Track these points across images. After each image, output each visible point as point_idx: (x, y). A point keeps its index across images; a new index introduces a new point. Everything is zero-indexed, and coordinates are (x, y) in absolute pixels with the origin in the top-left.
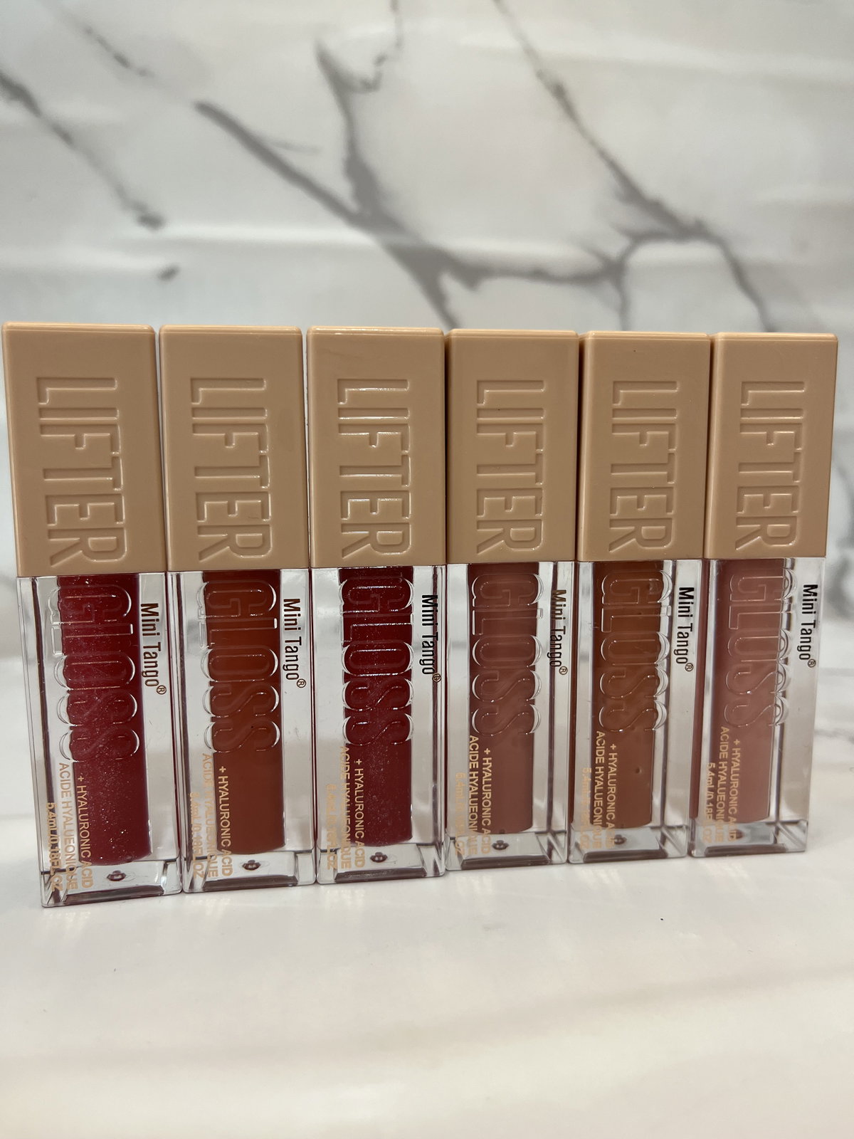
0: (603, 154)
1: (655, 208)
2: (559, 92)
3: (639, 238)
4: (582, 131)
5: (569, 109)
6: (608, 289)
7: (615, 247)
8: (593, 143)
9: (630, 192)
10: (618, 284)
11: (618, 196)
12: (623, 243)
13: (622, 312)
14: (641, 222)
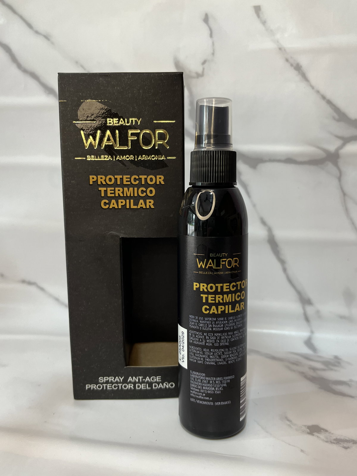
0: (324, 97)
1: (356, 123)
2: (298, 68)
3: (346, 140)
4: (313, 88)
5: (304, 77)
6: (330, 166)
7: (332, 145)
8: (318, 92)
9: (341, 116)
10: (336, 164)
11: (334, 118)
12: (339, 143)
13: (340, 179)
14: (348, 131)
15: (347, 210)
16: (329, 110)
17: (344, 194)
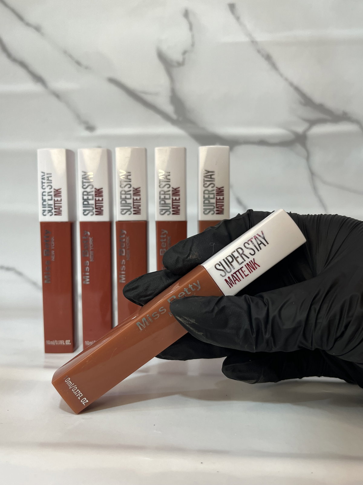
0: (291, 84)
1: (320, 107)
2: (268, 58)
3: (313, 123)
4: (281, 75)
5: (274, 66)
6: (299, 147)
7: (300, 129)
8: (286, 79)
9: (307, 101)
10: (304, 145)
11: (301, 103)
12: (305, 125)
13: (308, 158)
14: (314, 115)
15: (315, 189)
16: (297, 96)
17: (312, 174)
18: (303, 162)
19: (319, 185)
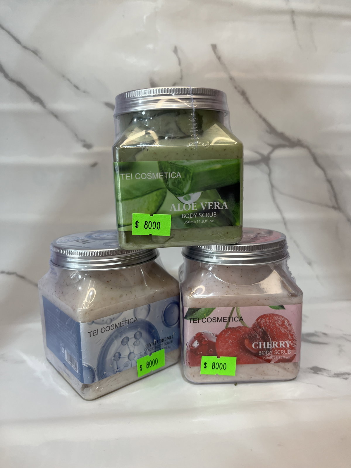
0: (260, 116)
1: (281, 136)
2: (243, 93)
3: (275, 147)
4: (253, 109)
5: (247, 100)
6: (264, 166)
7: (266, 151)
8: (257, 112)
9: (272, 130)
10: (267, 164)
11: (267, 131)
12: (269, 149)
13: (269, 175)
14: (276, 141)
15: (274, 198)
16: (264, 125)
17: (272, 186)
18: (266, 177)
19: (277, 194)
